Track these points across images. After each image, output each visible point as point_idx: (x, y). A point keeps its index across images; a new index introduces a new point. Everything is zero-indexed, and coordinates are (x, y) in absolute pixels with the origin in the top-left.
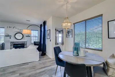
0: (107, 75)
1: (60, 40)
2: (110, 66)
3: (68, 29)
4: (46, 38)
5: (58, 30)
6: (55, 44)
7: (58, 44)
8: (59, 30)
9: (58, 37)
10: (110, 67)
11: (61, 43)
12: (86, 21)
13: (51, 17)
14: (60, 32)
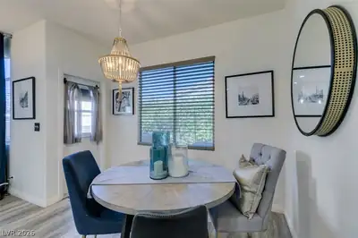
0: (242, 213)
1: (86, 124)
2: (246, 188)
3: (127, 82)
4: (8, 115)
5: (76, 86)
6: (65, 141)
7: (76, 140)
8: (83, 84)
9: (80, 111)
10: (246, 191)
11: (93, 135)
12: (175, 66)
13: (43, 23)
14: (84, 92)
